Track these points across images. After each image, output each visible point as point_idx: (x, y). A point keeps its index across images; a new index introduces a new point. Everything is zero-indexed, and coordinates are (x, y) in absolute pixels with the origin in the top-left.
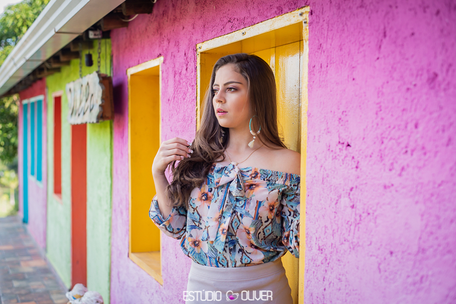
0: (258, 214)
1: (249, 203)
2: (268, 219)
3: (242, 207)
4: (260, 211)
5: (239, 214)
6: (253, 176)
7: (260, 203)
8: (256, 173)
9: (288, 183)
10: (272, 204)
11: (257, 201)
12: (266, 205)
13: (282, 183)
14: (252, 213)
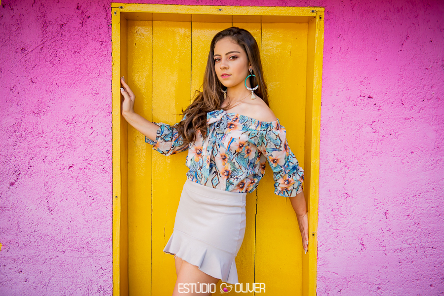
0: (230, 147)
1: (225, 137)
2: (236, 152)
3: (219, 139)
4: (231, 145)
5: (217, 144)
6: (234, 120)
7: (233, 139)
8: (237, 118)
9: (259, 128)
10: (242, 143)
11: (231, 138)
12: (237, 142)
13: (255, 128)
14: (226, 145)
